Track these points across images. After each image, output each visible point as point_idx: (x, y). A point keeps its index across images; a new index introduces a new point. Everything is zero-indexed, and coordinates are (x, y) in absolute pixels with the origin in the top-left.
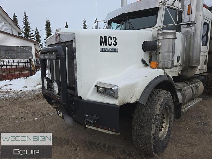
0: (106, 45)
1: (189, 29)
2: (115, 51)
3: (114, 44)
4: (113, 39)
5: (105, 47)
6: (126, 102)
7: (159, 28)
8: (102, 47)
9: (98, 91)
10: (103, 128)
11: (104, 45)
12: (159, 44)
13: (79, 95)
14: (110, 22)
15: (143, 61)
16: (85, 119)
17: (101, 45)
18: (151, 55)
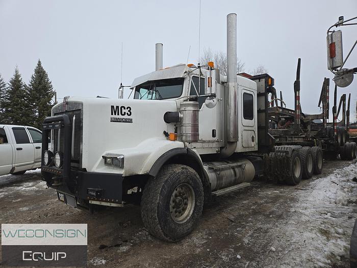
0: (118, 114)
1: (211, 101)
2: (130, 121)
3: (127, 113)
4: (127, 109)
5: (117, 116)
6: (134, 174)
7: (185, 99)
8: (114, 116)
9: (106, 163)
10: (106, 201)
11: (115, 114)
12: (181, 115)
13: (83, 167)
14: (138, 89)
15: (166, 134)
16: (88, 193)
17: (112, 114)
18: (177, 128)
